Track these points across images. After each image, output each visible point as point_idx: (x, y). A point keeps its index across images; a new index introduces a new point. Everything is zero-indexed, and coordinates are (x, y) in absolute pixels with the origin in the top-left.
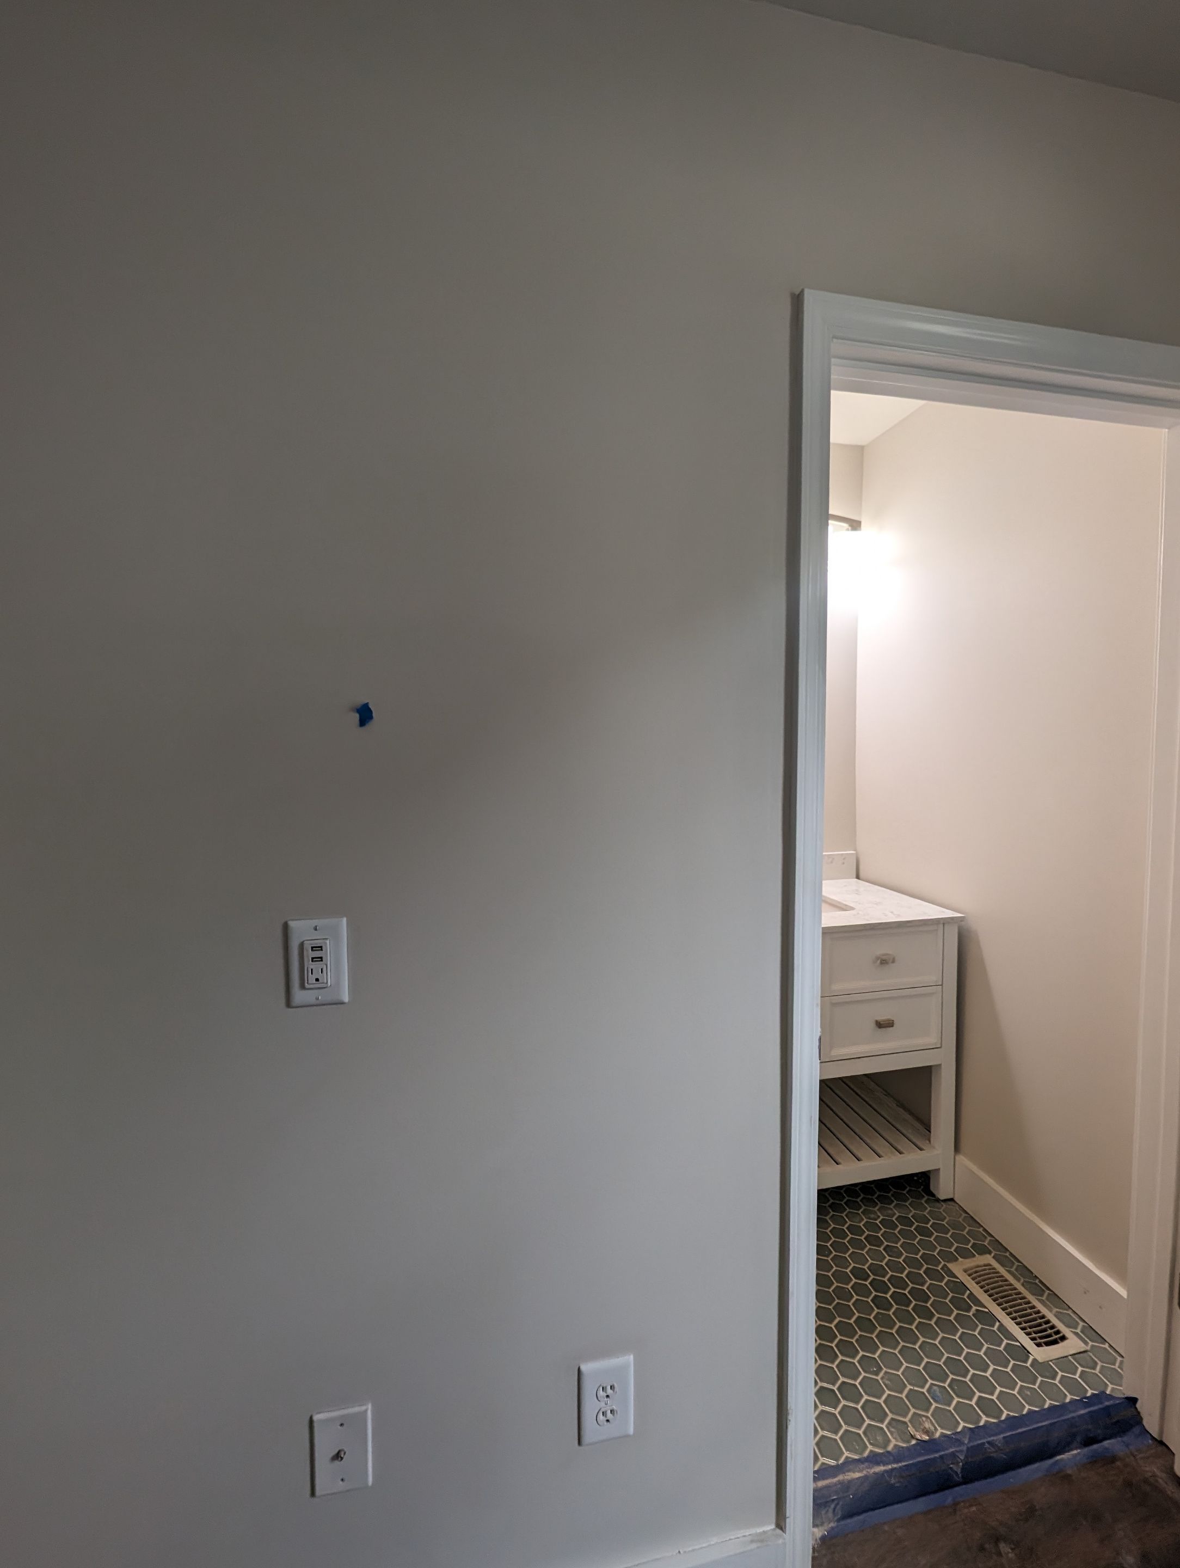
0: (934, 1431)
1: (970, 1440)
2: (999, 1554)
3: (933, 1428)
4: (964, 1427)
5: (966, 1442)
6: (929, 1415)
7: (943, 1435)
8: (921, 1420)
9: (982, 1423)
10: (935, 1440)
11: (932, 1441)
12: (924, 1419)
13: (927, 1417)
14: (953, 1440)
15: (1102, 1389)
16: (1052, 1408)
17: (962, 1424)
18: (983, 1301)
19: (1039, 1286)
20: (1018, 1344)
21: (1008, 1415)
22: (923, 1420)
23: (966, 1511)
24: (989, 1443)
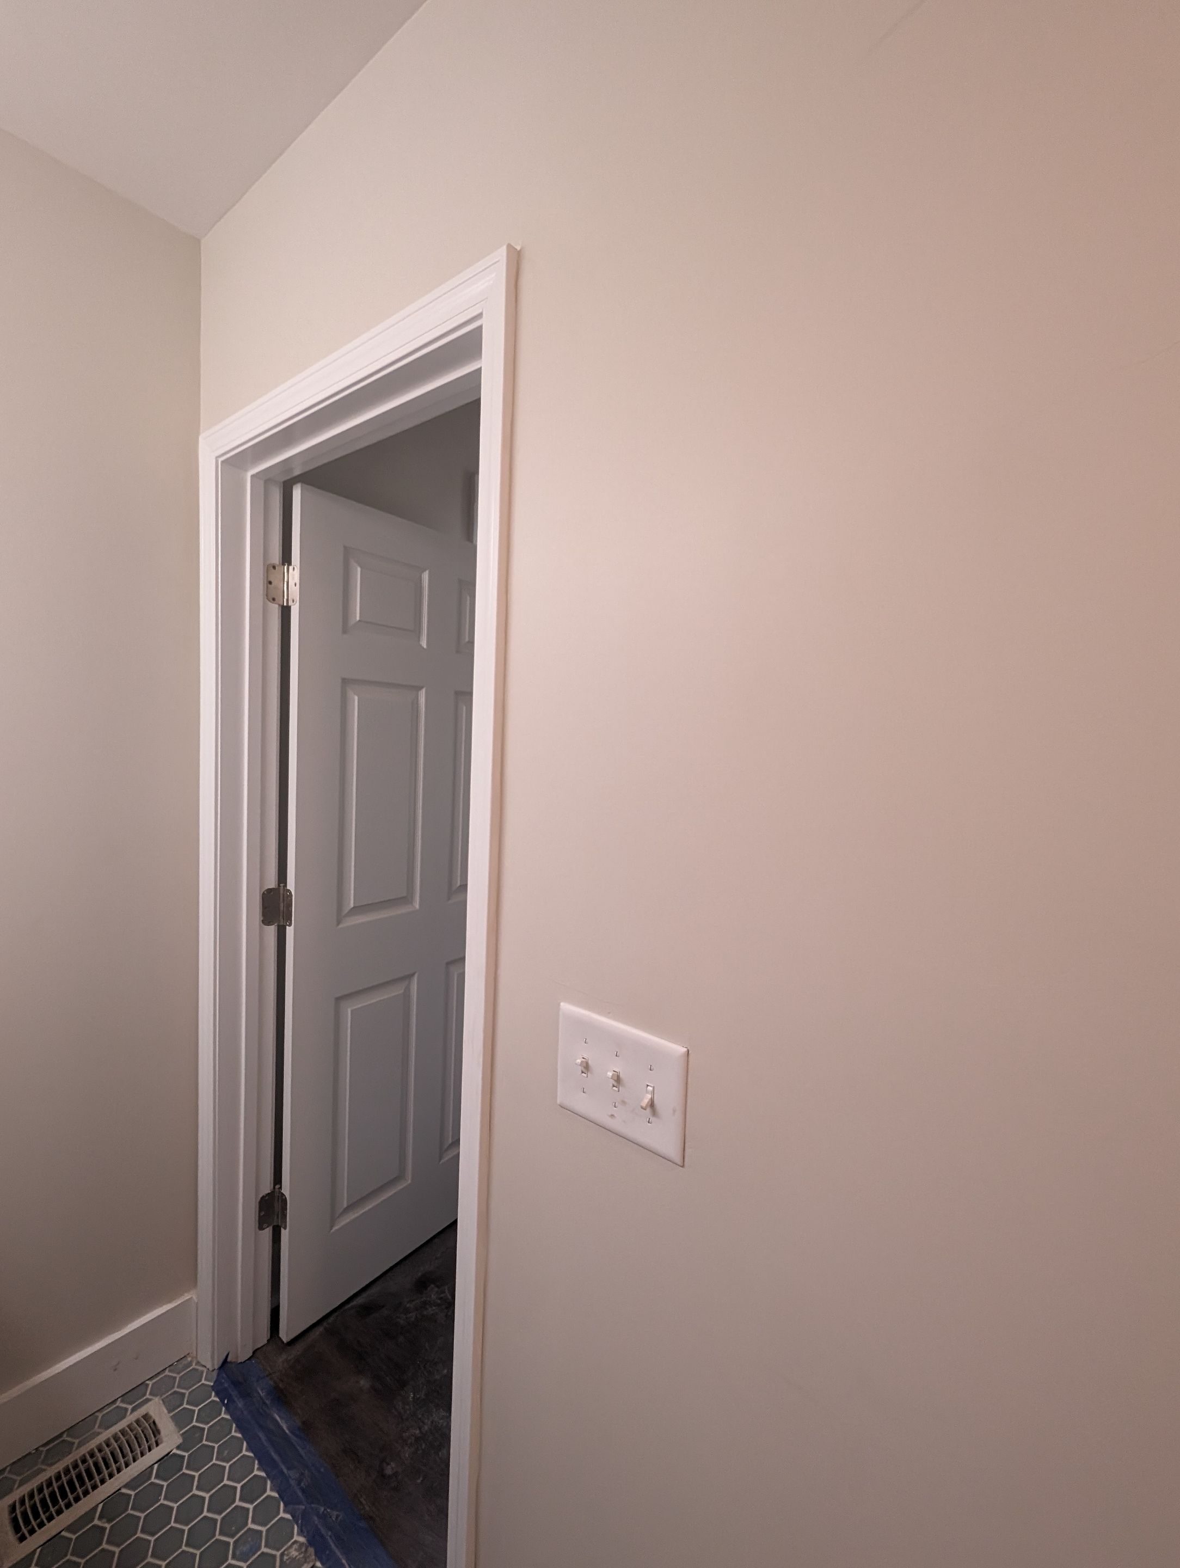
0: (298, 1544)
1: (300, 1503)
2: (396, 1474)
3: (295, 1546)
4: (285, 1511)
5: (303, 1507)
6: (278, 1554)
7: (301, 1532)
8: (288, 1562)
9: (275, 1495)
10: (308, 1541)
11: (311, 1543)
12: (285, 1558)
13: (282, 1555)
14: (304, 1521)
15: (210, 1389)
16: (240, 1428)
17: (282, 1514)
18: (86, 1509)
19: (58, 1444)
20: (156, 1466)
21: (258, 1469)
22: (287, 1560)
23: (367, 1508)
24: (299, 1484)
